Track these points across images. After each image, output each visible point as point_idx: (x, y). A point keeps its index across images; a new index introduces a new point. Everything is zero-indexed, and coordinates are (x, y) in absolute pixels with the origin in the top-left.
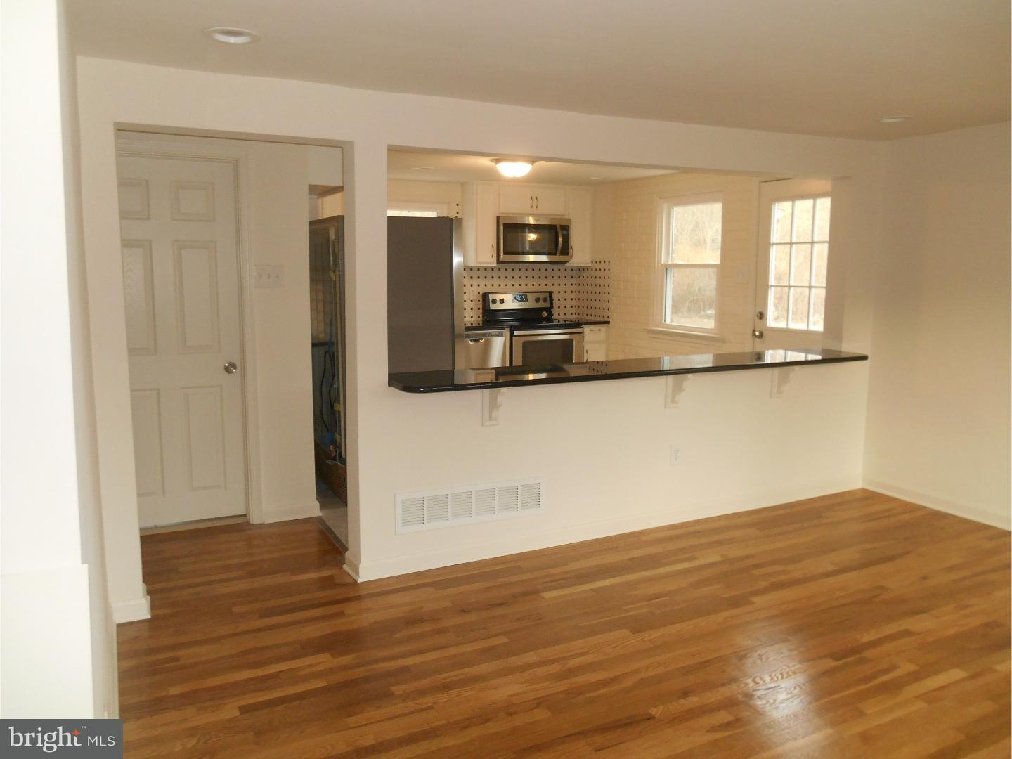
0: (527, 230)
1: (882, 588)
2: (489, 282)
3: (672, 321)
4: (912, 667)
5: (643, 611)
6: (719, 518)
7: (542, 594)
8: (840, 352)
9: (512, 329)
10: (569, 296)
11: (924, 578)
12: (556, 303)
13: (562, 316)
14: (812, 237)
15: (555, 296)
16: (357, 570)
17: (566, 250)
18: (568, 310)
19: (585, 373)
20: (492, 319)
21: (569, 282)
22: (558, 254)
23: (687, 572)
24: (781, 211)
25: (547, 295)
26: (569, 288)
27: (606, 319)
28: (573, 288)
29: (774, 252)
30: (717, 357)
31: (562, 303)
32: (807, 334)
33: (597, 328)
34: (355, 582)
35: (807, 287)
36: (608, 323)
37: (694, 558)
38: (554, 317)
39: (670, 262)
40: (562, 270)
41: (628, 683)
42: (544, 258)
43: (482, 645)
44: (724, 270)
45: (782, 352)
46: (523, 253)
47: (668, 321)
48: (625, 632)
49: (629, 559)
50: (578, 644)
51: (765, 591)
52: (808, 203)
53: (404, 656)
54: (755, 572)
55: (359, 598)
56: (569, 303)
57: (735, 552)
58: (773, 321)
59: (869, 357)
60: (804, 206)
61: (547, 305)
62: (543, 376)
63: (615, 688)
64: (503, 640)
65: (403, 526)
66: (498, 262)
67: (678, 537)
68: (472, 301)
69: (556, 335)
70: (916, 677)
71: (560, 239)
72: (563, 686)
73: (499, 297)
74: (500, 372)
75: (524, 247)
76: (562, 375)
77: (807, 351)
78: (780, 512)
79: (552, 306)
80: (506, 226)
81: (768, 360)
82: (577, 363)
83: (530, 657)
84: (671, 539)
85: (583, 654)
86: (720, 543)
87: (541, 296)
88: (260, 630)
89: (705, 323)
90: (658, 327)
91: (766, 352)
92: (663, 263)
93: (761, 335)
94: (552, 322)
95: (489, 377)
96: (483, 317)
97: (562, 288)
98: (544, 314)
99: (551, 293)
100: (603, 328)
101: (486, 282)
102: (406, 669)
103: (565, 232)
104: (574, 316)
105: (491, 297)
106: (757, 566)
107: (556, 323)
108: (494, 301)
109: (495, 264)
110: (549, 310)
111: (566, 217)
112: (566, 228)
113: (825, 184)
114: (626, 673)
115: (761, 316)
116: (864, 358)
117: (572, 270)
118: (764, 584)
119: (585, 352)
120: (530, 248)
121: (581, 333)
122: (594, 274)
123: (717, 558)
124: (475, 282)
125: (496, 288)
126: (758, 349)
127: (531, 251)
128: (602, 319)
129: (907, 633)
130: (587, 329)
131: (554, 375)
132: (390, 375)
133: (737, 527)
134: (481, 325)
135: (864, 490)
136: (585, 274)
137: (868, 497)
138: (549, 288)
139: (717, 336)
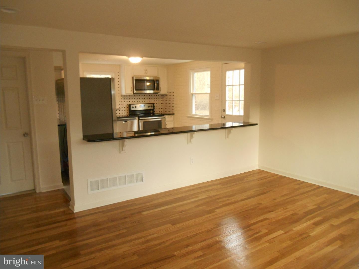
0: (146, 82)
1: (260, 204)
2: (131, 101)
3: (195, 113)
4: (266, 231)
5: (177, 217)
6: (208, 182)
7: (142, 213)
8: (249, 123)
9: (139, 117)
10: (160, 105)
11: (275, 199)
12: (156, 107)
13: (158, 112)
14: (233, 83)
15: (155, 105)
16: (73, 208)
17: (158, 89)
18: (160, 110)
19: (167, 132)
20: (133, 114)
21: (160, 100)
22: (155, 90)
23: (195, 202)
24: (229, 74)
25: (152, 105)
26: (160, 102)
27: (173, 113)
28: (162, 102)
29: (227, 88)
30: (210, 125)
31: (158, 108)
32: (239, 116)
33: (171, 116)
34: (73, 212)
35: (238, 100)
36: (174, 114)
37: (197, 197)
38: (155, 112)
39: (194, 92)
40: (158, 96)
41: (167, 244)
42: (152, 92)
43: (117, 233)
44: (212, 95)
45: (231, 123)
46: (145, 90)
47: (194, 113)
48: (169, 225)
49: (175, 199)
50: (152, 231)
51: (220, 207)
52: (238, 71)
53: (87, 239)
54: (218, 201)
55: (74, 218)
56: (160, 107)
57: (212, 194)
58: (228, 112)
59: (258, 124)
60: (236, 72)
61: (152, 108)
62: (153, 133)
63: (163, 245)
64: (125, 231)
65: (91, 191)
66: (134, 93)
67: (193, 190)
68: (125, 107)
69: (156, 119)
70: (267, 234)
71: (156, 85)
72: (144, 246)
73: (134, 106)
74: (136, 132)
75: (145, 88)
76: (159, 133)
77: (239, 123)
78: (230, 179)
79: (154, 108)
80: (136, 80)
81: (227, 126)
82: (163, 129)
83: (134, 237)
84: (190, 190)
85: (152, 234)
86: (207, 191)
87: (150, 105)
88: (33, 233)
89: (206, 113)
90: (191, 115)
91: (226, 123)
92: (191, 92)
93: (224, 117)
94: (155, 114)
95: (132, 135)
96: (129, 113)
97: (158, 102)
98: (152, 112)
99: (153, 104)
100: (172, 116)
101: (130, 100)
102: (87, 244)
103: (157, 82)
104: (162, 112)
105: (132, 106)
106: (219, 199)
107: (156, 114)
108: (133, 107)
109: (132, 94)
110: (153, 110)
111: (158, 77)
112: (158, 80)
113: (242, 65)
114: (168, 240)
115: (224, 111)
116: (256, 124)
117: (161, 95)
118: (221, 205)
119: (166, 125)
120: (147, 88)
121: (164, 118)
122: (169, 97)
123: (206, 196)
124: (126, 101)
125: (134, 103)
126: (223, 122)
127: (147, 89)
128: (172, 113)
129: (266, 219)
130: (166, 117)
131: (157, 133)
132: (83, 136)
133: (214, 185)
134: (128, 116)
135: (259, 170)
136: (166, 97)
137: (260, 172)
138: (153, 102)
139: (210, 118)
